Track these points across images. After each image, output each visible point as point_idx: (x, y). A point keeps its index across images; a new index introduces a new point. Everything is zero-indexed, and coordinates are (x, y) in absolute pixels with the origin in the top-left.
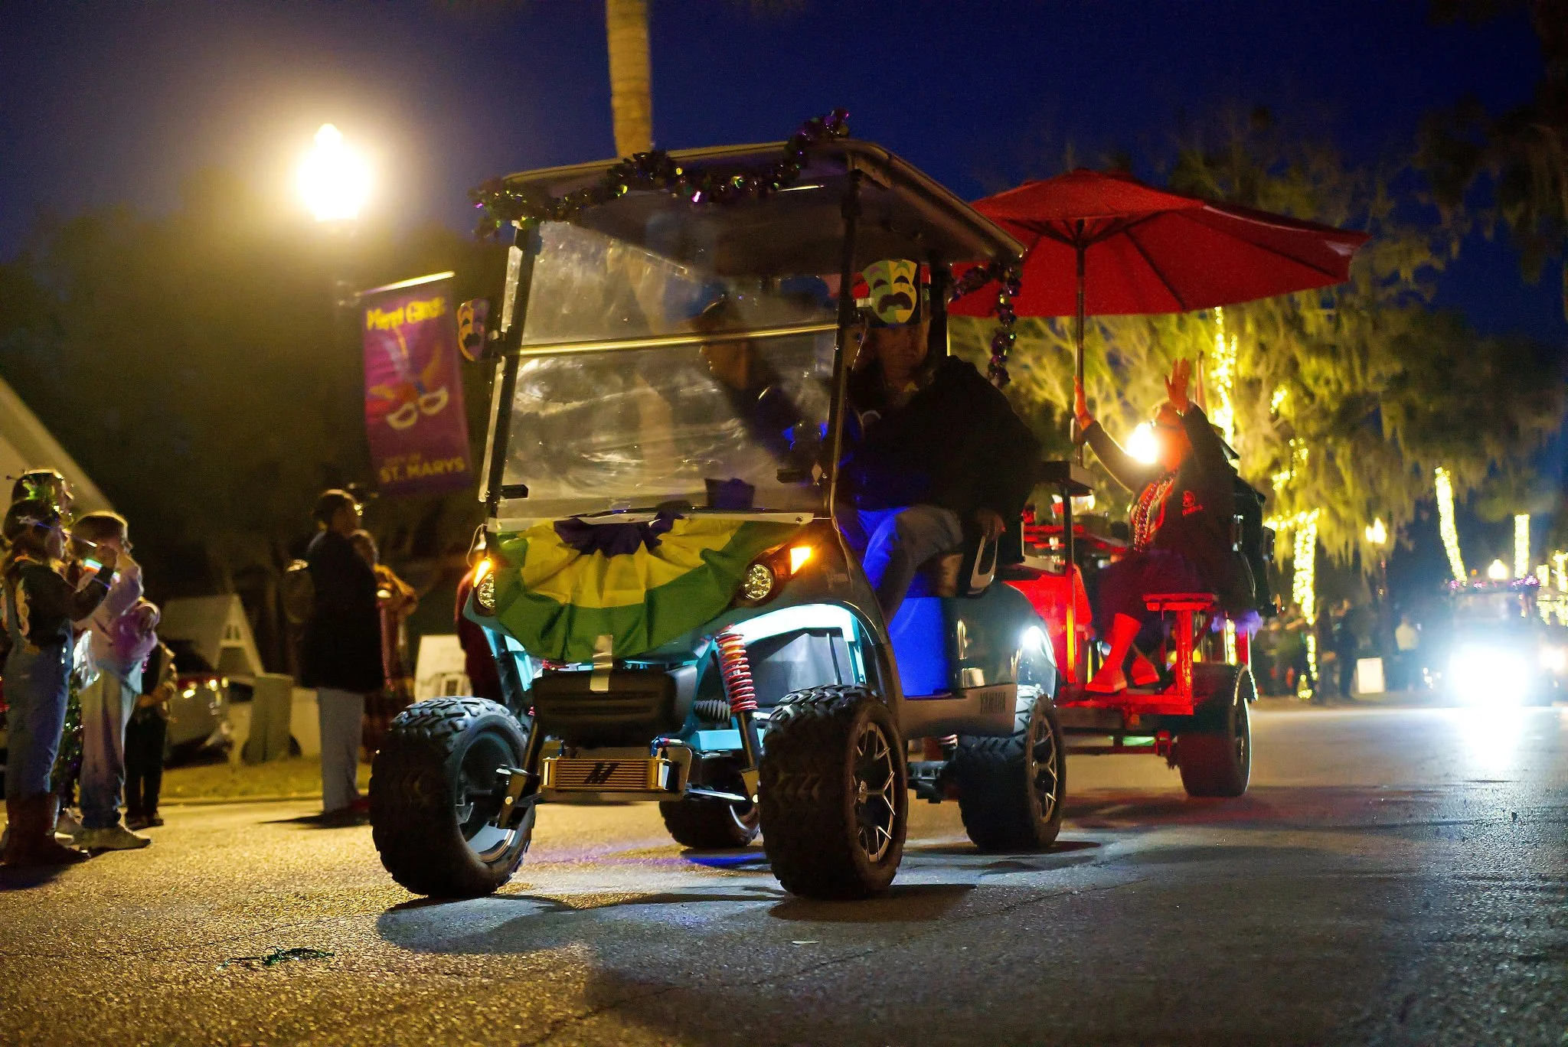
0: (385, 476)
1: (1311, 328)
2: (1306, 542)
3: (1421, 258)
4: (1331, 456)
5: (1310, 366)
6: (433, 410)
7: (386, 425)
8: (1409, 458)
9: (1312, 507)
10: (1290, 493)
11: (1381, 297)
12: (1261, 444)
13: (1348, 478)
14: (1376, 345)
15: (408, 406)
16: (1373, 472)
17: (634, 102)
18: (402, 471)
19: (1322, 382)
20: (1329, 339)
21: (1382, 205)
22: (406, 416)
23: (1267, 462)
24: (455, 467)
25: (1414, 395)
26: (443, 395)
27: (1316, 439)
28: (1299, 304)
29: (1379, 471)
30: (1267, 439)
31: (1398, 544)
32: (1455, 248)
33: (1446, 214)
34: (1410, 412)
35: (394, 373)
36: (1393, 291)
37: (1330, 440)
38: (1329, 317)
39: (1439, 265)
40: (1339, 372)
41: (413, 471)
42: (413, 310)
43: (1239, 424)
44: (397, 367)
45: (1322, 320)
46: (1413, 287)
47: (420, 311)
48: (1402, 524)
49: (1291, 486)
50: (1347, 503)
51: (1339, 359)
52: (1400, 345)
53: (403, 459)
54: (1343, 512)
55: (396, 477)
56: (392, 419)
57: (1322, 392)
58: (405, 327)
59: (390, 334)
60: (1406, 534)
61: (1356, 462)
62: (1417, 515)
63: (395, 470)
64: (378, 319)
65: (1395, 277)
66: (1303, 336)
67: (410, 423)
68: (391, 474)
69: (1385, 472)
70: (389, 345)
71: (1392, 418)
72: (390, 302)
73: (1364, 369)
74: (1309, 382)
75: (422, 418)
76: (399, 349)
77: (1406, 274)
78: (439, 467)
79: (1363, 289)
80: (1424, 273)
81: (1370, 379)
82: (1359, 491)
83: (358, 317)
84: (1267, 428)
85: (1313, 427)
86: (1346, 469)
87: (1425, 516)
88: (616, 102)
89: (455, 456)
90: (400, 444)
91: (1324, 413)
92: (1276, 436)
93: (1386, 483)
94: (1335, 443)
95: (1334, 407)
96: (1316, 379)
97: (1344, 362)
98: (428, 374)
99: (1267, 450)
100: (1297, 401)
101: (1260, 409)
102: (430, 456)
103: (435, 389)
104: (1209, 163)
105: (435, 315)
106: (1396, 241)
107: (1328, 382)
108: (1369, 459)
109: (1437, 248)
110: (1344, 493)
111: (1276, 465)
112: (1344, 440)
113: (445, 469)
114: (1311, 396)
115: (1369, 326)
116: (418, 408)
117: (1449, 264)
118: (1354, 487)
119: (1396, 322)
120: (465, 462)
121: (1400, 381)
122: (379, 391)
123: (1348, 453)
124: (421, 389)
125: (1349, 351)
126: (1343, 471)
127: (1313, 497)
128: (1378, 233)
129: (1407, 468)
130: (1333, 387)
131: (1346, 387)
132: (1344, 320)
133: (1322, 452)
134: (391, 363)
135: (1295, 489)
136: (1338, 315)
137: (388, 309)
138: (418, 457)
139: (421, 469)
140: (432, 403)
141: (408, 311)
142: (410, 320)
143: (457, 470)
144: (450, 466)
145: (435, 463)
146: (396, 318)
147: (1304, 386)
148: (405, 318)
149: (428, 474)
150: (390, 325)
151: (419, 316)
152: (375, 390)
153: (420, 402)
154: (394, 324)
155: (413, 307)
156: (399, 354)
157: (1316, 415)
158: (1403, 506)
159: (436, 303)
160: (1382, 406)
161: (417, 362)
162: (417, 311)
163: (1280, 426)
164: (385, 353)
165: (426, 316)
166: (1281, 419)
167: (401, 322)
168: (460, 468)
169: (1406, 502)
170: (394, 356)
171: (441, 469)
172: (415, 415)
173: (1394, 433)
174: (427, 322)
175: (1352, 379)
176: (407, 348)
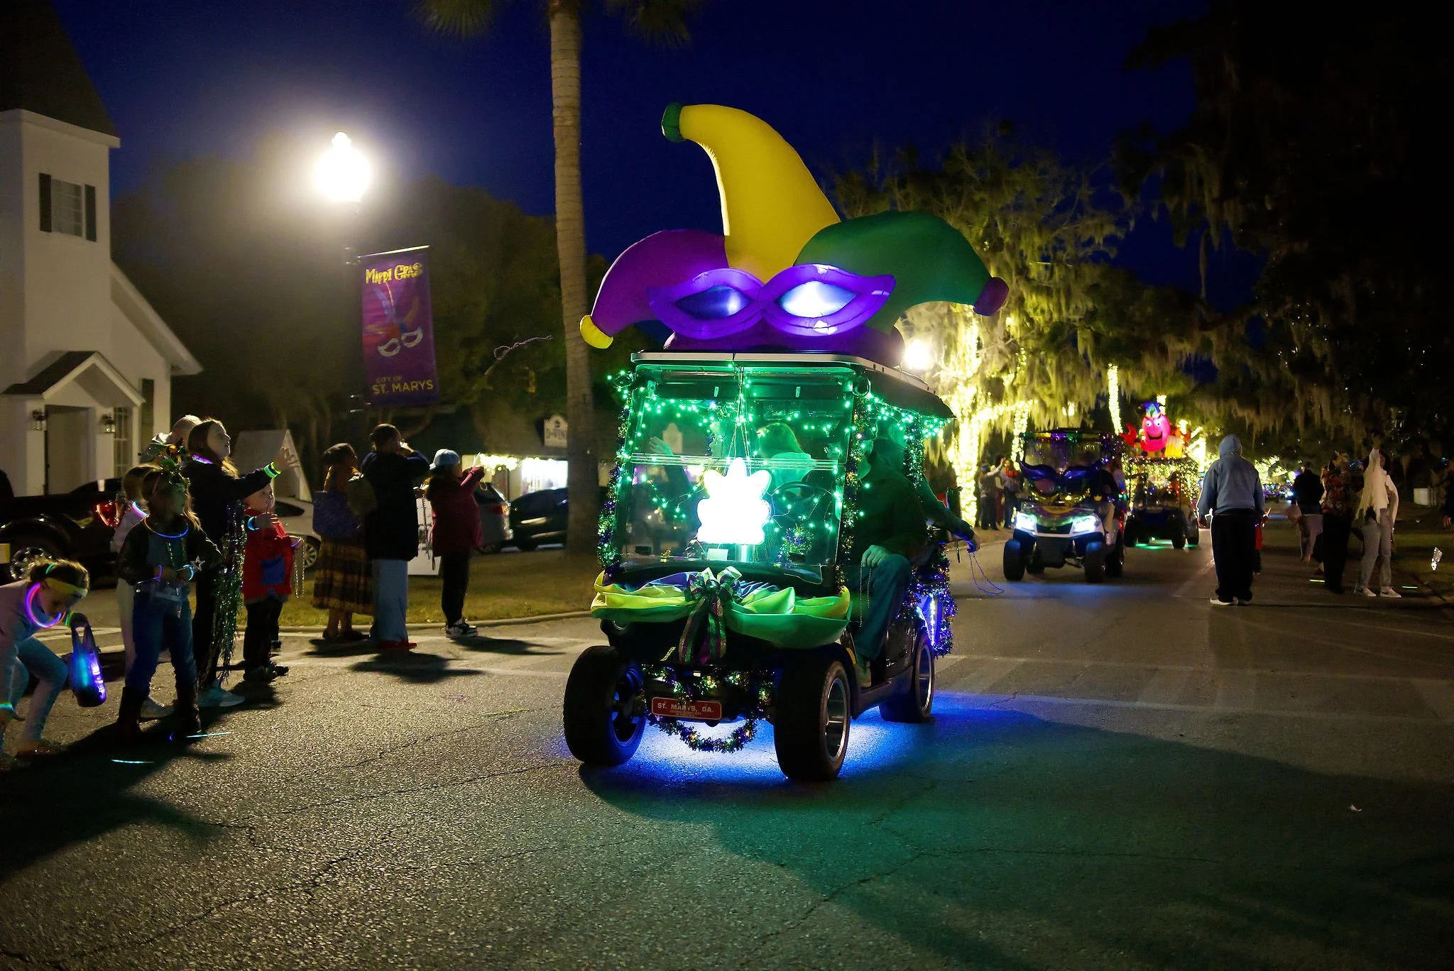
0: (376, 389)
1: (1033, 274)
2: (1022, 418)
3: (1109, 230)
4: (1042, 363)
5: (1032, 301)
6: (412, 345)
7: (378, 353)
8: (1094, 367)
9: (1028, 398)
10: (1014, 389)
11: (1081, 254)
12: (996, 356)
13: (1053, 377)
14: (1077, 290)
15: (394, 340)
16: (1071, 377)
17: (568, 113)
18: (389, 387)
19: (1039, 311)
20: (1046, 284)
21: (1085, 192)
22: (391, 349)
23: (1001, 367)
24: (426, 386)
25: (1100, 325)
26: (419, 334)
27: (1034, 352)
28: (1026, 257)
29: (1074, 377)
30: (1001, 352)
31: (1083, 423)
32: (1132, 224)
33: (1128, 202)
34: (1097, 337)
35: (384, 316)
36: (1089, 250)
37: (1042, 353)
38: (1046, 267)
39: (1120, 235)
40: (1051, 306)
41: (395, 387)
42: (400, 271)
43: (983, 342)
44: (386, 312)
45: (1041, 269)
46: (1102, 248)
47: (406, 272)
48: (1087, 410)
49: (1015, 384)
50: (1051, 396)
51: (1052, 297)
52: (1093, 290)
53: (389, 379)
54: (1048, 401)
55: (384, 392)
56: (382, 350)
57: (1039, 318)
58: (392, 282)
59: (382, 287)
60: (1089, 416)
61: (1059, 369)
62: (1097, 405)
63: (383, 386)
64: (375, 276)
65: (1091, 241)
66: (1028, 280)
67: (394, 353)
68: (380, 388)
69: (1078, 378)
70: (381, 295)
71: (1085, 340)
72: (381, 264)
73: (1068, 308)
74: (1030, 310)
75: (403, 348)
76: (389, 299)
77: (1099, 240)
79: (1070, 249)
80: (1110, 240)
81: (1071, 311)
82: (1060, 390)
84: (1001, 345)
85: (1031, 344)
86: (1052, 373)
87: (1102, 405)
88: (555, 113)
89: (427, 379)
90: (386, 368)
91: (1040, 334)
92: (1006, 351)
93: (1078, 384)
94: (1046, 354)
95: (1047, 331)
96: (1035, 310)
97: (1055, 299)
98: (409, 318)
99: (1000, 359)
100: (1022, 326)
101: (998, 332)
102: (408, 379)
103: (414, 329)
104: (971, 158)
105: (415, 275)
106: (1093, 216)
107: (1043, 311)
108: (1068, 368)
109: (1121, 223)
110: (1049, 388)
111: (1005, 369)
112: (1052, 354)
113: (419, 386)
114: (1031, 320)
115: (1072, 276)
116: (402, 343)
117: (1127, 234)
118: (1057, 386)
119: (1091, 273)
120: (434, 383)
121: (1091, 316)
122: (374, 328)
123: (1054, 362)
124: (404, 329)
125: (1058, 291)
126: (1050, 375)
127: (1029, 393)
128: (1081, 210)
129: (1093, 376)
130: (1047, 316)
131: (1055, 316)
132: (1056, 270)
133: (1037, 362)
134: (382, 309)
135: (1018, 385)
136: (1053, 266)
137: (381, 270)
138: (400, 378)
139: (402, 386)
140: (412, 338)
141: (396, 271)
142: (396, 278)
143: (428, 388)
144: (422, 386)
145: (412, 383)
146: (387, 275)
147: (1027, 315)
148: (393, 276)
149: (406, 390)
150: (382, 281)
151: (404, 275)
152: (371, 328)
153: (403, 338)
154: (385, 280)
155: (399, 268)
156: (388, 302)
157: (1035, 336)
158: (1088, 398)
159: (415, 267)
160: (1079, 332)
161: (401, 308)
162: (402, 272)
163: (1010, 343)
164: (378, 301)
165: (408, 275)
166: (1011, 339)
167: (390, 279)
168: (430, 386)
169: (1090, 396)
170: (385, 303)
171: (416, 387)
172: (399, 347)
173: (1086, 350)
174: (409, 280)
175: (1060, 311)
176: (393, 299)
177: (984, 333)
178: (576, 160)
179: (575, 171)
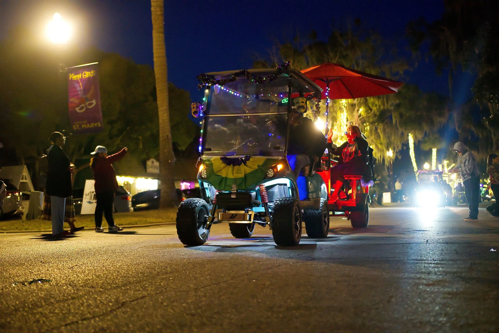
0: (74, 127)
3: (406, 67)
4: (376, 129)
5: (371, 100)
6: (91, 107)
7: (76, 111)
8: (400, 130)
13: (382, 136)
15: (83, 105)
16: (389, 134)
17: (158, 9)
18: (80, 126)
19: (374, 105)
21: (394, 50)
22: (81, 109)
24: (97, 125)
25: (402, 110)
26: (94, 102)
27: (372, 123)
29: (391, 134)
31: (396, 157)
32: (416, 64)
33: (414, 54)
34: (401, 116)
35: (78, 95)
36: (397, 77)
37: (376, 124)
39: (411, 70)
40: (380, 102)
41: (84, 126)
42: (85, 74)
43: (348, 118)
44: (79, 92)
46: (403, 76)
47: (87, 74)
48: (398, 151)
50: (381, 144)
51: (380, 98)
52: (399, 95)
53: (81, 123)
54: (379, 146)
55: (78, 128)
56: (77, 109)
57: (374, 108)
58: (82, 79)
59: (77, 82)
60: (399, 154)
61: (384, 130)
62: (402, 148)
63: (78, 126)
64: (74, 77)
65: (398, 73)
67: (83, 111)
68: (77, 127)
69: (393, 134)
70: (77, 85)
71: (395, 117)
72: (77, 71)
73: (387, 103)
74: (370, 105)
75: (87, 109)
76: (80, 87)
77: (401, 72)
78: (92, 125)
81: (389, 105)
82: (385, 140)
83: (66, 76)
85: (371, 120)
87: (405, 148)
88: (152, 9)
89: (97, 122)
90: (79, 117)
91: (375, 115)
92: (360, 122)
93: (393, 138)
94: (378, 124)
95: (378, 114)
96: (373, 105)
97: (381, 100)
98: (88, 96)
100: (366, 111)
101: (356, 114)
102: (89, 122)
103: (92, 100)
104: (341, 35)
105: (92, 76)
106: (398, 61)
107: (376, 105)
108: (388, 130)
109: (411, 64)
110: (380, 140)
112: (380, 124)
113: (94, 125)
114: (371, 110)
116: (86, 106)
117: (414, 70)
118: (383, 139)
120: (101, 124)
121: (398, 106)
122: (73, 100)
123: (382, 128)
124: (87, 100)
125: (383, 96)
126: (380, 134)
127: (371, 141)
129: (400, 133)
130: (378, 107)
131: (382, 107)
133: (374, 128)
134: (77, 91)
137: (76, 74)
138: (86, 122)
139: (87, 126)
140: (91, 104)
141: (83, 74)
142: (83, 77)
143: (98, 126)
144: (96, 125)
145: (91, 124)
146: (79, 76)
147: (369, 107)
148: (82, 77)
149: (89, 127)
150: (77, 79)
151: (87, 76)
152: (72, 100)
153: (87, 104)
154: (78, 79)
155: (85, 73)
156: (80, 88)
157: (372, 116)
158: (398, 145)
159: (92, 72)
160: (393, 113)
161: (86, 90)
162: (86, 74)
163: (361, 119)
164: (75, 88)
165: (89, 76)
166: (361, 117)
167: (81, 78)
168: (99, 125)
169: (399, 144)
170: (78, 89)
171: (93, 126)
172: (85, 108)
173: (396, 122)
174: (89, 78)
175: (384, 105)
176: (82, 86)
177: (349, 114)
178: (162, 30)
179: (162, 35)
